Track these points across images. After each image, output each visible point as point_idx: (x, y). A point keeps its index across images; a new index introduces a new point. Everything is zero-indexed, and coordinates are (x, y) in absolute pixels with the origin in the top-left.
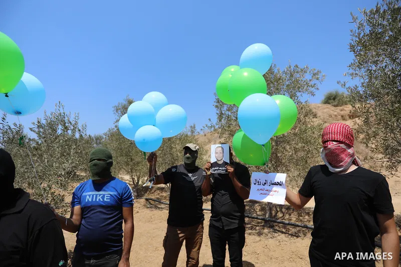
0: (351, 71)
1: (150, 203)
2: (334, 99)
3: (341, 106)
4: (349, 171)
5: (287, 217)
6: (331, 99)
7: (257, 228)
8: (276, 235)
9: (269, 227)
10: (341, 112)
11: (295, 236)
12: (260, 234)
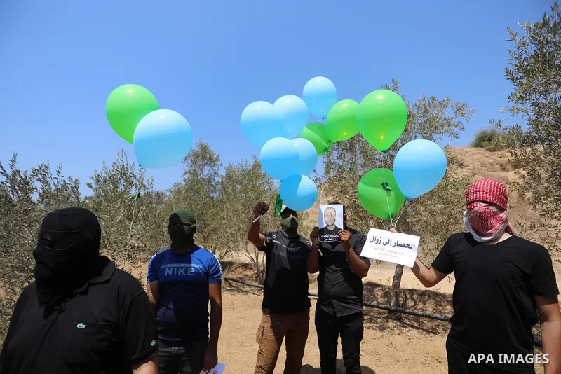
0: (511, 104)
1: (230, 284)
2: (490, 140)
3: (499, 151)
5: (420, 306)
6: (484, 141)
7: (379, 320)
8: (405, 330)
9: (395, 319)
10: (499, 159)
11: (432, 332)
12: (382, 329)
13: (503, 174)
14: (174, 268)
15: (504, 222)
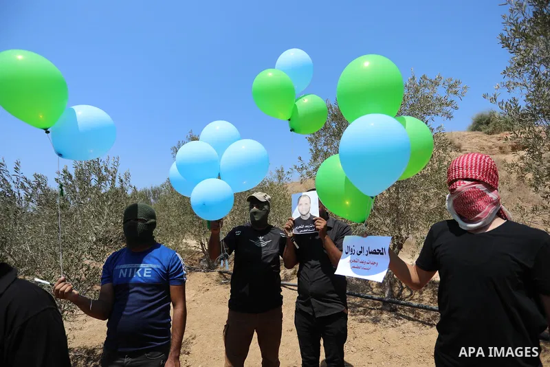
0: (507, 79)
1: (225, 276)
2: (488, 123)
3: (498, 133)
4: (490, 228)
5: (417, 295)
6: (482, 124)
7: (373, 312)
8: (400, 322)
9: (390, 311)
10: (498, 142)
11: (429, 324)
12: (375, 321)
13: (503, 157)
14: (129, 269)
15: (495, 204)
